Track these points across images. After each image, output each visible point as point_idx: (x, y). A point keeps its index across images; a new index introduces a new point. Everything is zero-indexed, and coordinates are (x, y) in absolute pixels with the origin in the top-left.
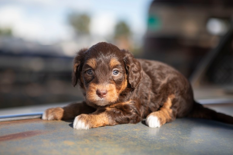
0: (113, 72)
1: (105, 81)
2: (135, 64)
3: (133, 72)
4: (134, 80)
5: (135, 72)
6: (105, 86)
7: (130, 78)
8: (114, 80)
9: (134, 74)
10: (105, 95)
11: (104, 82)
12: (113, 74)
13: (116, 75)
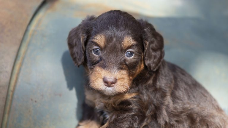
0: (126, 54)
1: (115, 66)
2: (156, 38)
3: (151, 50)
4: (152, 60)
5: (154, 50)
6: (114, 73)
7: (146, 58)
8: (126, 65)
9: (153, 53)
10: (113, 85)
11: (113, 68)
12: (126, 56)
13: (130, 57)
